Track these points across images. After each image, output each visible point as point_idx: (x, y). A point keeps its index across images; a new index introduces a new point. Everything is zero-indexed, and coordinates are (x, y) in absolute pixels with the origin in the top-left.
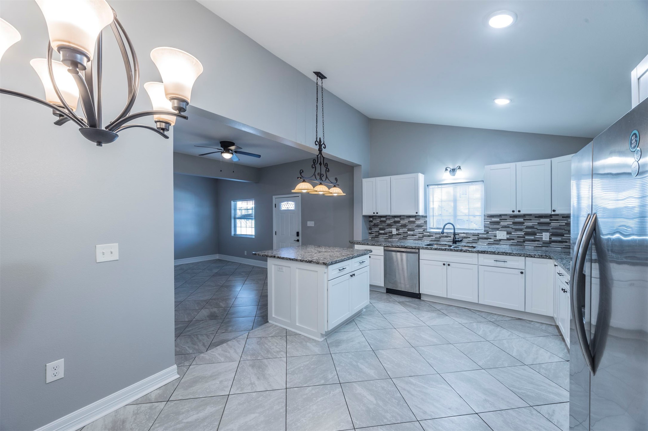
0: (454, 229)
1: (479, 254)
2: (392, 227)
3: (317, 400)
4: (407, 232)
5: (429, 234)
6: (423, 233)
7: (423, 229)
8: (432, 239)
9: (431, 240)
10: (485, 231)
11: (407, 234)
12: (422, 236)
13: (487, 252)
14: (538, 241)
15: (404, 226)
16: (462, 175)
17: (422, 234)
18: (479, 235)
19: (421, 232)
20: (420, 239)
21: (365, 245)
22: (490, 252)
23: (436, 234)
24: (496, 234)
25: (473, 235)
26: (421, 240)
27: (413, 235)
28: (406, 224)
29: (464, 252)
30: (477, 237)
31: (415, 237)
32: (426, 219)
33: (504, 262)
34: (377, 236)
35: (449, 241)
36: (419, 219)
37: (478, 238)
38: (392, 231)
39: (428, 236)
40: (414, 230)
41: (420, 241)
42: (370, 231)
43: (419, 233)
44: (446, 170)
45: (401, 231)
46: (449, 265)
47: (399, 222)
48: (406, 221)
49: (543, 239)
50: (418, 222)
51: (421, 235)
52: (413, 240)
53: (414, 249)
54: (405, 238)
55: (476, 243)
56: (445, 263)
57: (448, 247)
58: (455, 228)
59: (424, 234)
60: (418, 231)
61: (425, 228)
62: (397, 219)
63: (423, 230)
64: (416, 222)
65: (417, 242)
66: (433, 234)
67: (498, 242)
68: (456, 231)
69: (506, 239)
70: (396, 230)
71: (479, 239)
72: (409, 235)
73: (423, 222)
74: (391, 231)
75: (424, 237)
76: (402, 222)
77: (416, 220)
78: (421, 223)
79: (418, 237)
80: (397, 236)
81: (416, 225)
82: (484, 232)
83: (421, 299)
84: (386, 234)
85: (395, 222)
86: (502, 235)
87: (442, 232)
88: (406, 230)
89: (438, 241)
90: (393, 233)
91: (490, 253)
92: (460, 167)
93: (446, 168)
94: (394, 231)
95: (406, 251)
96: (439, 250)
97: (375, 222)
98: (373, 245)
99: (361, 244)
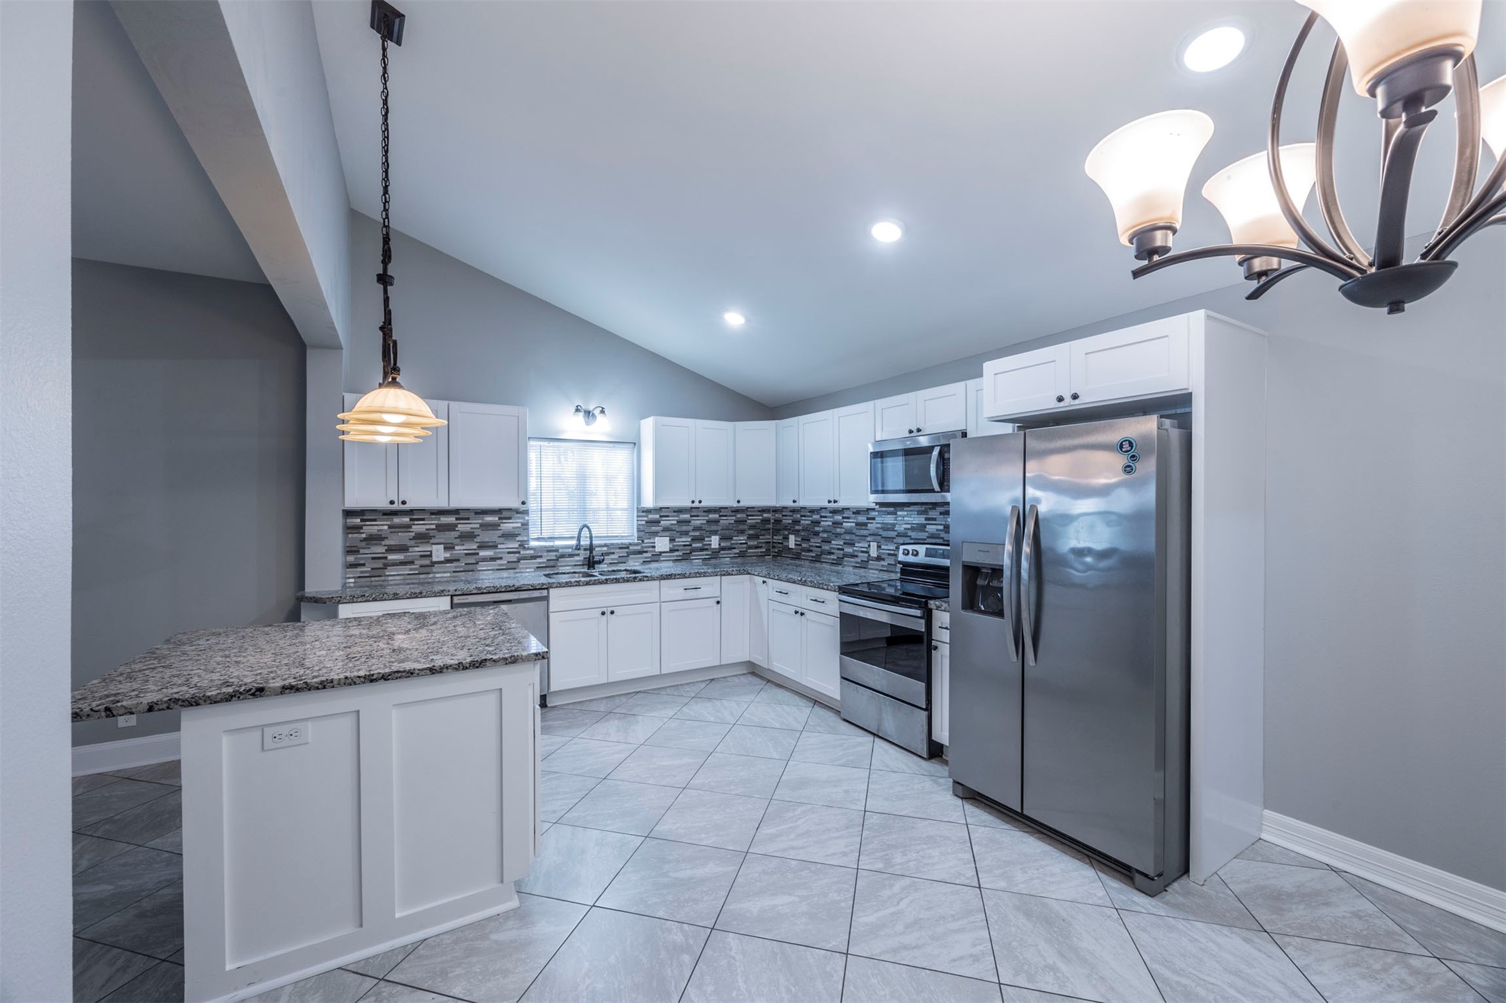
0: (591, 538)
1: (663, 582)
2: (431, 541)
3: (740, 990)
4: (477, 551)
5: (532, 552)
6: (519, 553)
7: (519, 543)
8: (540, 563)
9: (537, 567)
10: (639, 538)
11: (476, 556)
12: (516, 560)
13: (675, 575)
14: (707, 549)
15: (468, 536)
16: (603, 426)
17: (517, 555)
18: (628, 548)
19: (515, 550)
20: (512, 566)
21: (385, 600)
22: (679, 574)
23: (548, 551)
24: (655, 543)
25: (620, 548)
26: (515, 569)
27: (493, 559)
28: (473, 532)
29: (640, 580)
30: (627, 550)
31: (499, 562)
32: (527, 518)
33: (696, 588)
34: (377, 572)
35: (575, 565)
36: (510, 518)
37: (627, 552)
38: (431, 551)
39: (531, 557)
40: (495, 547)
41: (512, 571)
42: (351, 559)
43: (509, 553)
44: (577, 410)
45: (460, 549)
46: (612, 612)
47: (451, 527)
48: (473, 525)
49: (713, 547)
50: (507, 526)
51: (513, 558)
52: (492, 572)
53: (539, 589)
54: (471, 568)
55: (625, 563)
56: (605, 610)
57: (583, 577)
58: (593, 535)
59: (521, 553)
60: (507, 548)
61: (525, 539)
62: (446, 519)
63: (519, 545)
64: (502, 525)
65: (505, 574)
66: (542, 551)
67: (657, 557)
68: (594, 542)
69: (668, 550)
70: (445, 548)
71: (628, 554)
72: (485, 559)
73: (520, 525)
74: (429, 553)
75: (521, 561)
76: (463, 527)
77: (500, 521)
78: (513, 528)
79: (506, 562)
80: (448, 565)
81: (499, 533)
82: (636, 541)
83: (549, 705)
84: (412, 563)
85: (442, 528)
86: (662, 544)
87: (577, 546)
88: (475, 547)
89: (554, 567)
90: (435, 559)
91: (678, 576)
92: (603, 408)
93: (577, 407)
94: (439, 553)
95: (516, 597)
96: (593, 584)
97: (371, 529)
98: (417, 597)
99: (366, 601)
